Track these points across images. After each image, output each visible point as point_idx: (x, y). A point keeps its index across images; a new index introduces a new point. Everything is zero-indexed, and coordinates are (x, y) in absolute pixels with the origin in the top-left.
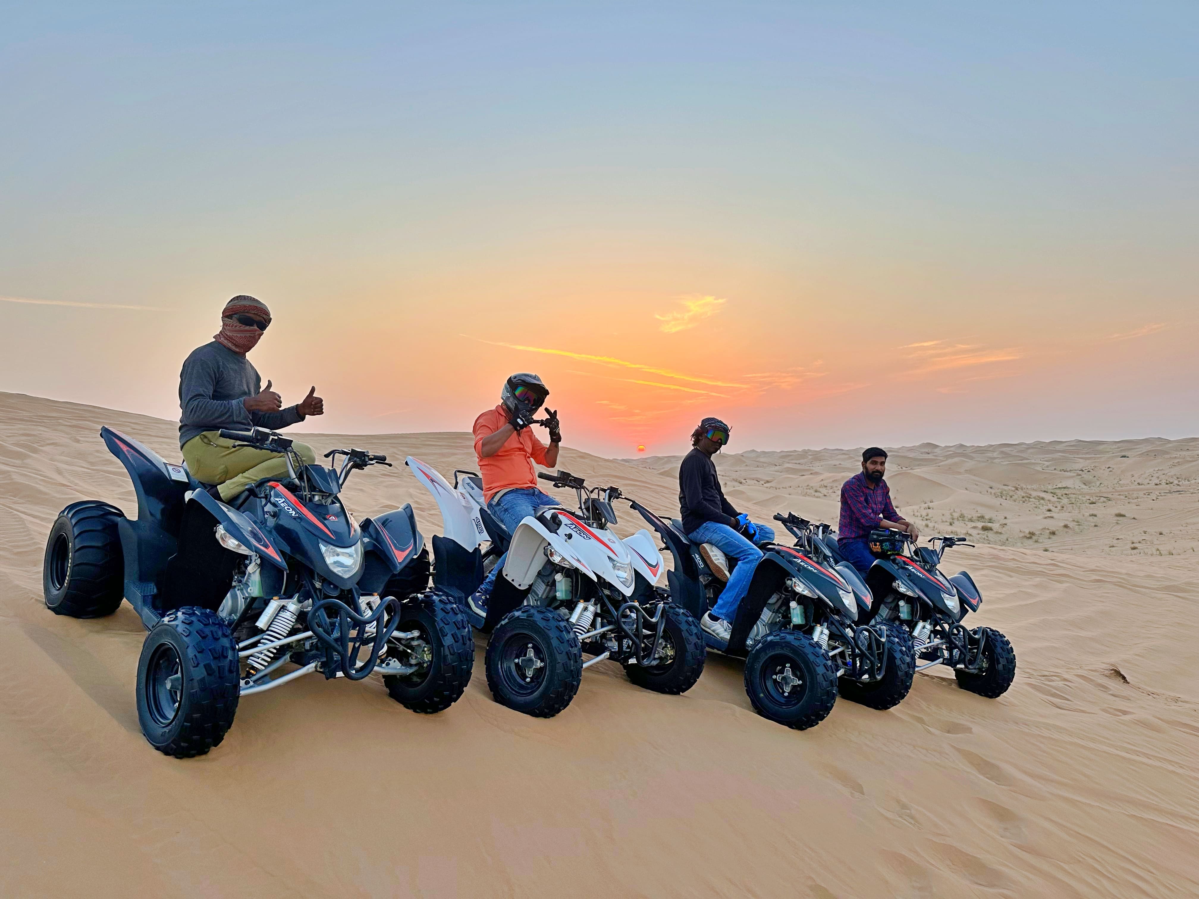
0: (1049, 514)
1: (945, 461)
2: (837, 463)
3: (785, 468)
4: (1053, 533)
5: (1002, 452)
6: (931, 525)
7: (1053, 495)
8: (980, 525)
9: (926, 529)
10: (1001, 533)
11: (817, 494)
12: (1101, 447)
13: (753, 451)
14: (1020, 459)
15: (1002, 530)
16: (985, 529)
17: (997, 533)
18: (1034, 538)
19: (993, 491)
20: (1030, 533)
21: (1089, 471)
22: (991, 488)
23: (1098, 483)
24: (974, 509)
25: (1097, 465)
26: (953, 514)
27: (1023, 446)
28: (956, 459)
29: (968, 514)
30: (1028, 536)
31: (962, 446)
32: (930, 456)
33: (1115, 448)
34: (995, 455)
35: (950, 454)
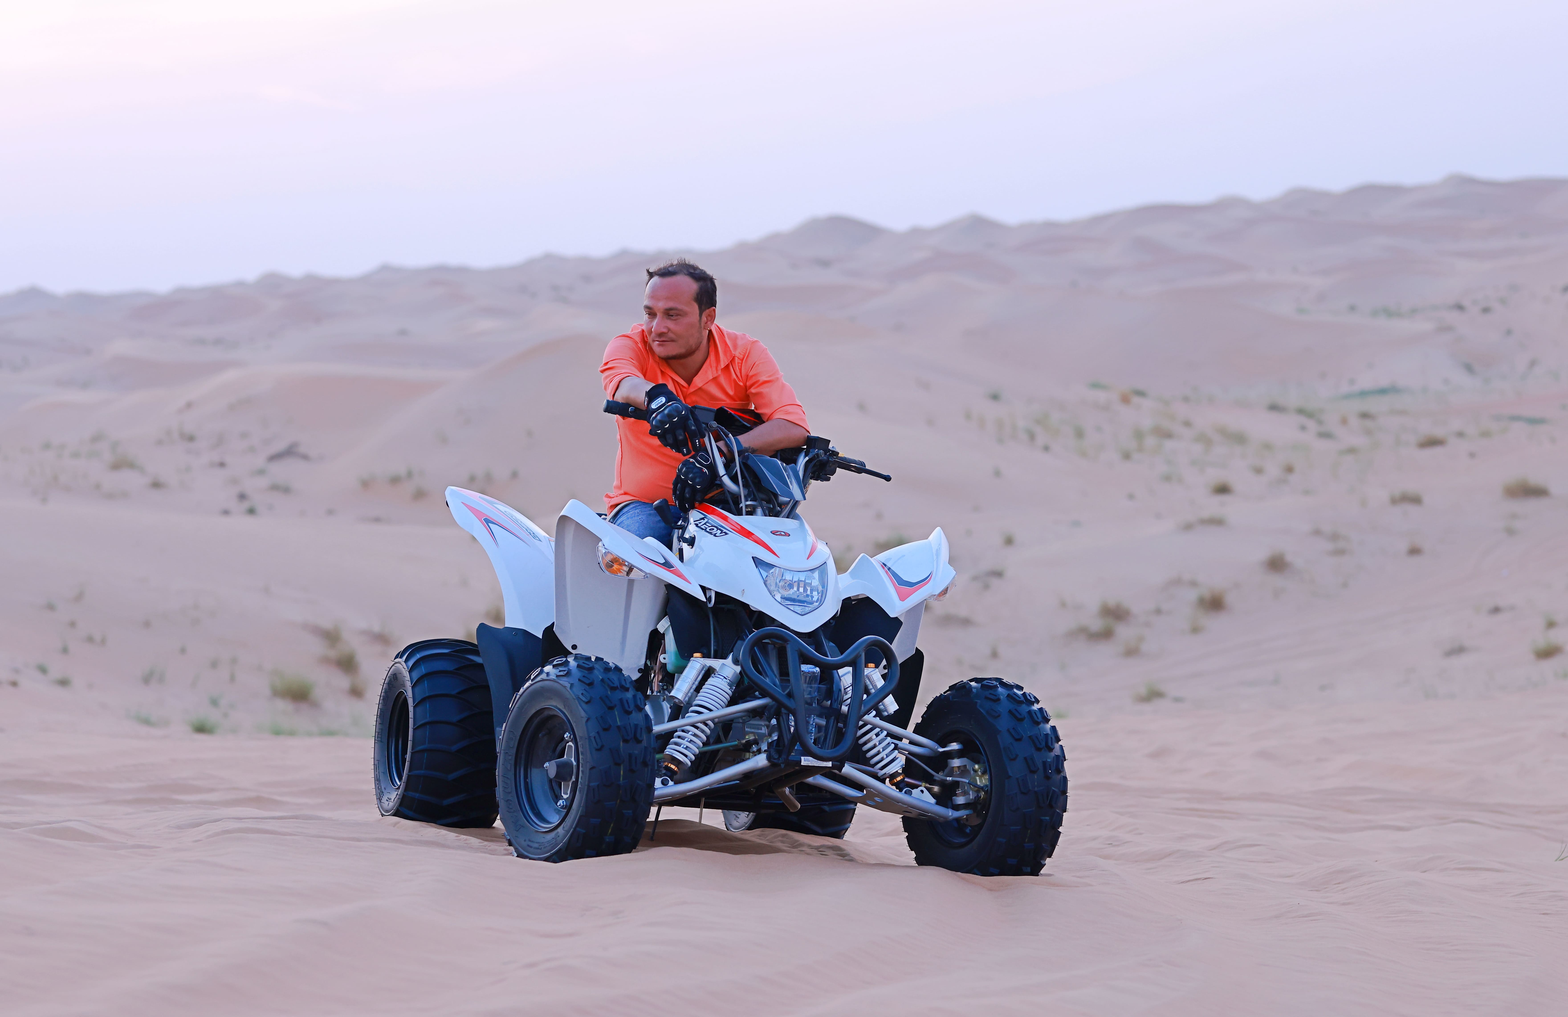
0: (1214, 506)
7: (1303, 420)
18: (1124, 632)
21: (1486, 310)
22: (995, 397)
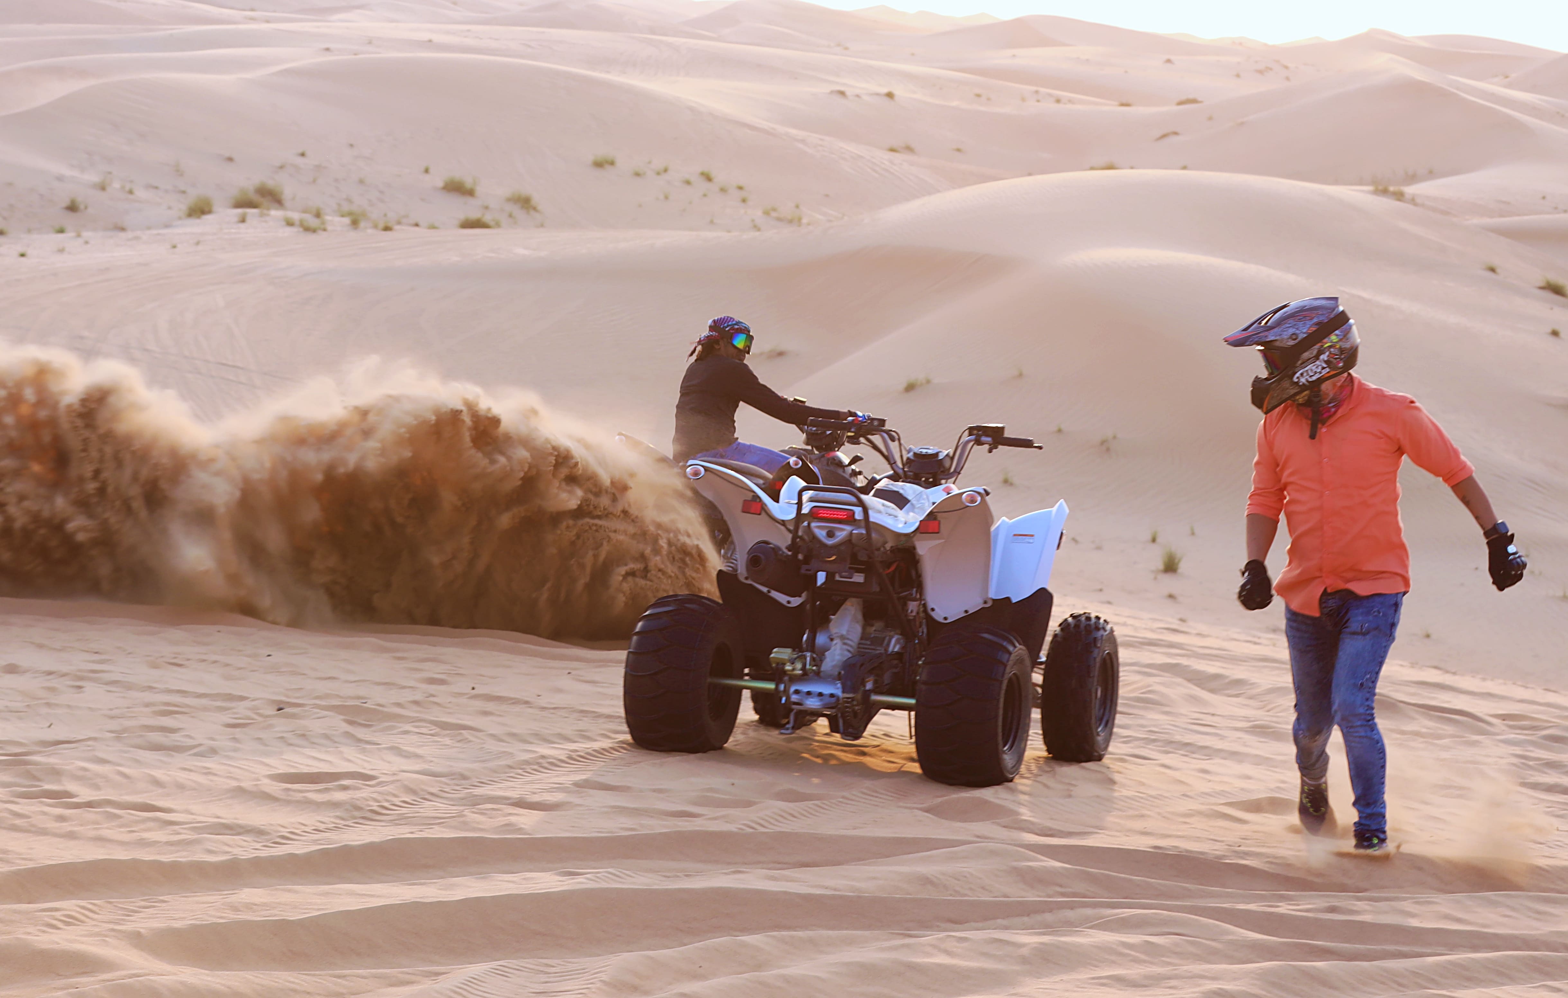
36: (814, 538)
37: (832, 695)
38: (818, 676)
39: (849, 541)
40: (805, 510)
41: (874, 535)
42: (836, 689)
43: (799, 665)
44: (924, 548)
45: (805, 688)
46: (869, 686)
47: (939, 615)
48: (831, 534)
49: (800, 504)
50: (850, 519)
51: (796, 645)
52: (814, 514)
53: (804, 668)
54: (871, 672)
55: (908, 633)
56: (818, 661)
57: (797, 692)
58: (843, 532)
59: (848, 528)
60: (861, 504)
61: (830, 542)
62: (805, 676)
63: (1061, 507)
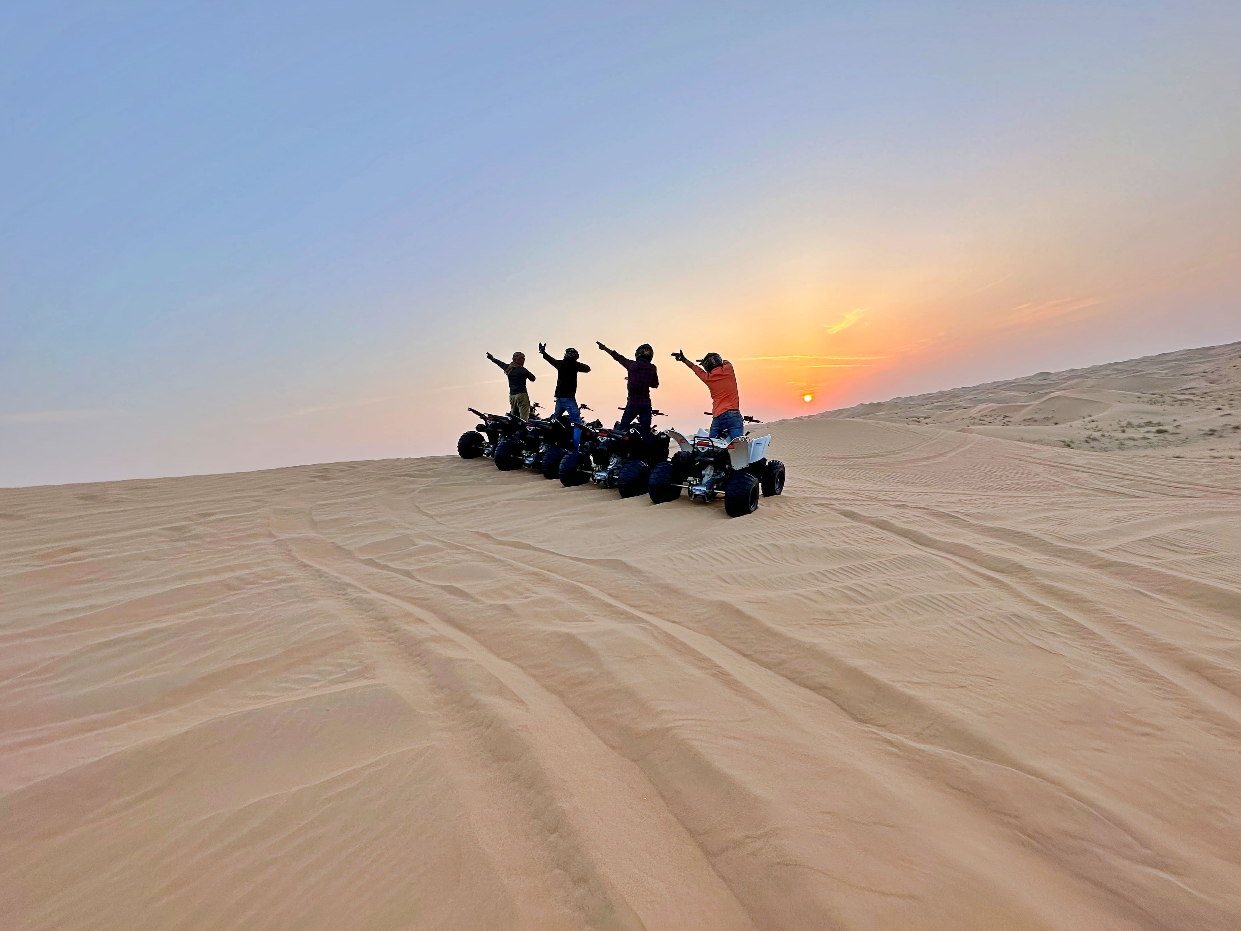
1: (1064, 383)
2: (972, 397)
3: (935, 406)
4: (1237, 428)
5: (1115, 370)
6: (1106, 434)
8: (1154, 429)
9: (1103, 438)
10: (1177, 434)
11: (983, 422)
12: (1212, 352)
13: (899, 398)
14: (1134, 372)
15: (1178, 431)
16: (1159, 432)
17: (1173, 434)
19: (1141, 400)
20: (1211, 430)
23: (1225, 380)
24: (1138, 417)
25: (1219, 366)
26: (1121, 423)
27: (1133, 362)
28: (1077, 380)
29: (1136, 421)
30: (1210, 433)
31: (1073, 370)
32: (1048, 382)
33: (1229, 351)
34: (1108, 372)
35: (1066, 378)
36: (698, 450)
37: (703, 490)
38: (701, 484)
39: (708, 451)
40: (696, 442)
41: (715, 449)
42: (704, 489)
43: (695, 482)
44: (730, 451)
45: (696, 488)
46: (715, 487)
47: (735, 468)
48: (703, 449)
49: (694, 441)
50: (708, 446)
51: (695, 477)
52: (698, 444)
53: (696, 483)
54: (715, 483)
55: (726, 471)
56: (701, 481)
57: (694, 489)
58: (706, 449)
59: (708, 448)
60: (711, 440)
61: (703, 451)
62: (697, 485)
63: (769, 436)
